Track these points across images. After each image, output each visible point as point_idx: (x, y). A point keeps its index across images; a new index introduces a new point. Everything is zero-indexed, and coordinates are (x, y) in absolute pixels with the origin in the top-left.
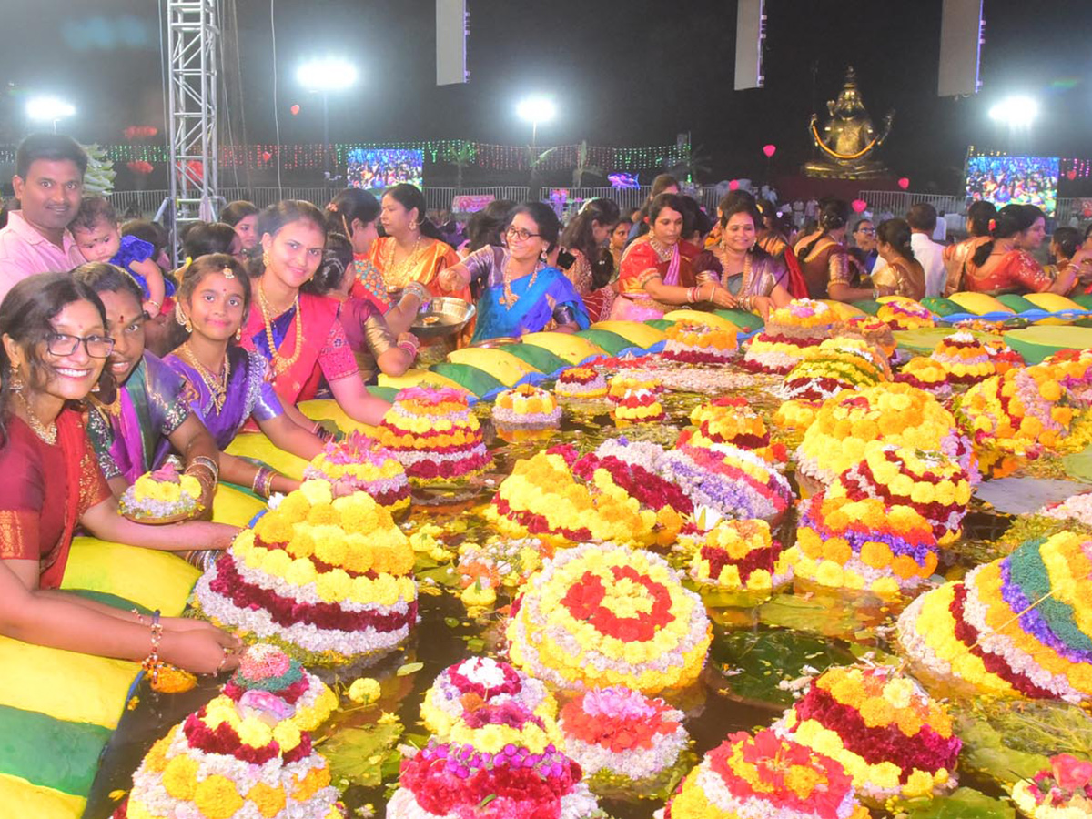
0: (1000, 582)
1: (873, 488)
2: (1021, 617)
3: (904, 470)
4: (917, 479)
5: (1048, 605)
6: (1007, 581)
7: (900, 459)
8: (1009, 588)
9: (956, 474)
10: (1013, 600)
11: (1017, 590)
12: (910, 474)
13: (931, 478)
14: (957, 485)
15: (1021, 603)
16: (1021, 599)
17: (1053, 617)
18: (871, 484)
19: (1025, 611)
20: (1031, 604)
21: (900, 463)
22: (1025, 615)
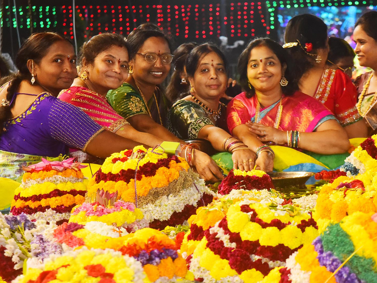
0: (316, 254)
1: (228, 236)
2: (337, 275)
3: (254, 218)
4: (264, 225)
5: (355, 261)
6: (321, 252)
7: (253, 210)
8: (324, 255)
9: (303, 221)
10: (329, 262)
11: (330, 255)
12: (260, 222)
13: (279, 224)
14: (303, 231)
15: (335, 263)
16: (334, 261)
17: (360, 269)
18: (226, 233)
19: (339, 269)
20: (342, 262)
21: (252, 213)
22: (339, 272)
